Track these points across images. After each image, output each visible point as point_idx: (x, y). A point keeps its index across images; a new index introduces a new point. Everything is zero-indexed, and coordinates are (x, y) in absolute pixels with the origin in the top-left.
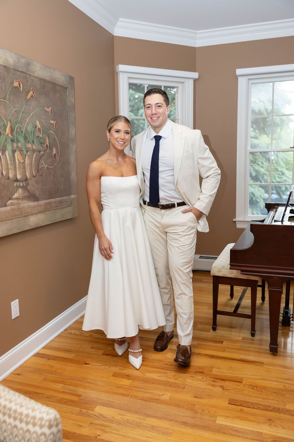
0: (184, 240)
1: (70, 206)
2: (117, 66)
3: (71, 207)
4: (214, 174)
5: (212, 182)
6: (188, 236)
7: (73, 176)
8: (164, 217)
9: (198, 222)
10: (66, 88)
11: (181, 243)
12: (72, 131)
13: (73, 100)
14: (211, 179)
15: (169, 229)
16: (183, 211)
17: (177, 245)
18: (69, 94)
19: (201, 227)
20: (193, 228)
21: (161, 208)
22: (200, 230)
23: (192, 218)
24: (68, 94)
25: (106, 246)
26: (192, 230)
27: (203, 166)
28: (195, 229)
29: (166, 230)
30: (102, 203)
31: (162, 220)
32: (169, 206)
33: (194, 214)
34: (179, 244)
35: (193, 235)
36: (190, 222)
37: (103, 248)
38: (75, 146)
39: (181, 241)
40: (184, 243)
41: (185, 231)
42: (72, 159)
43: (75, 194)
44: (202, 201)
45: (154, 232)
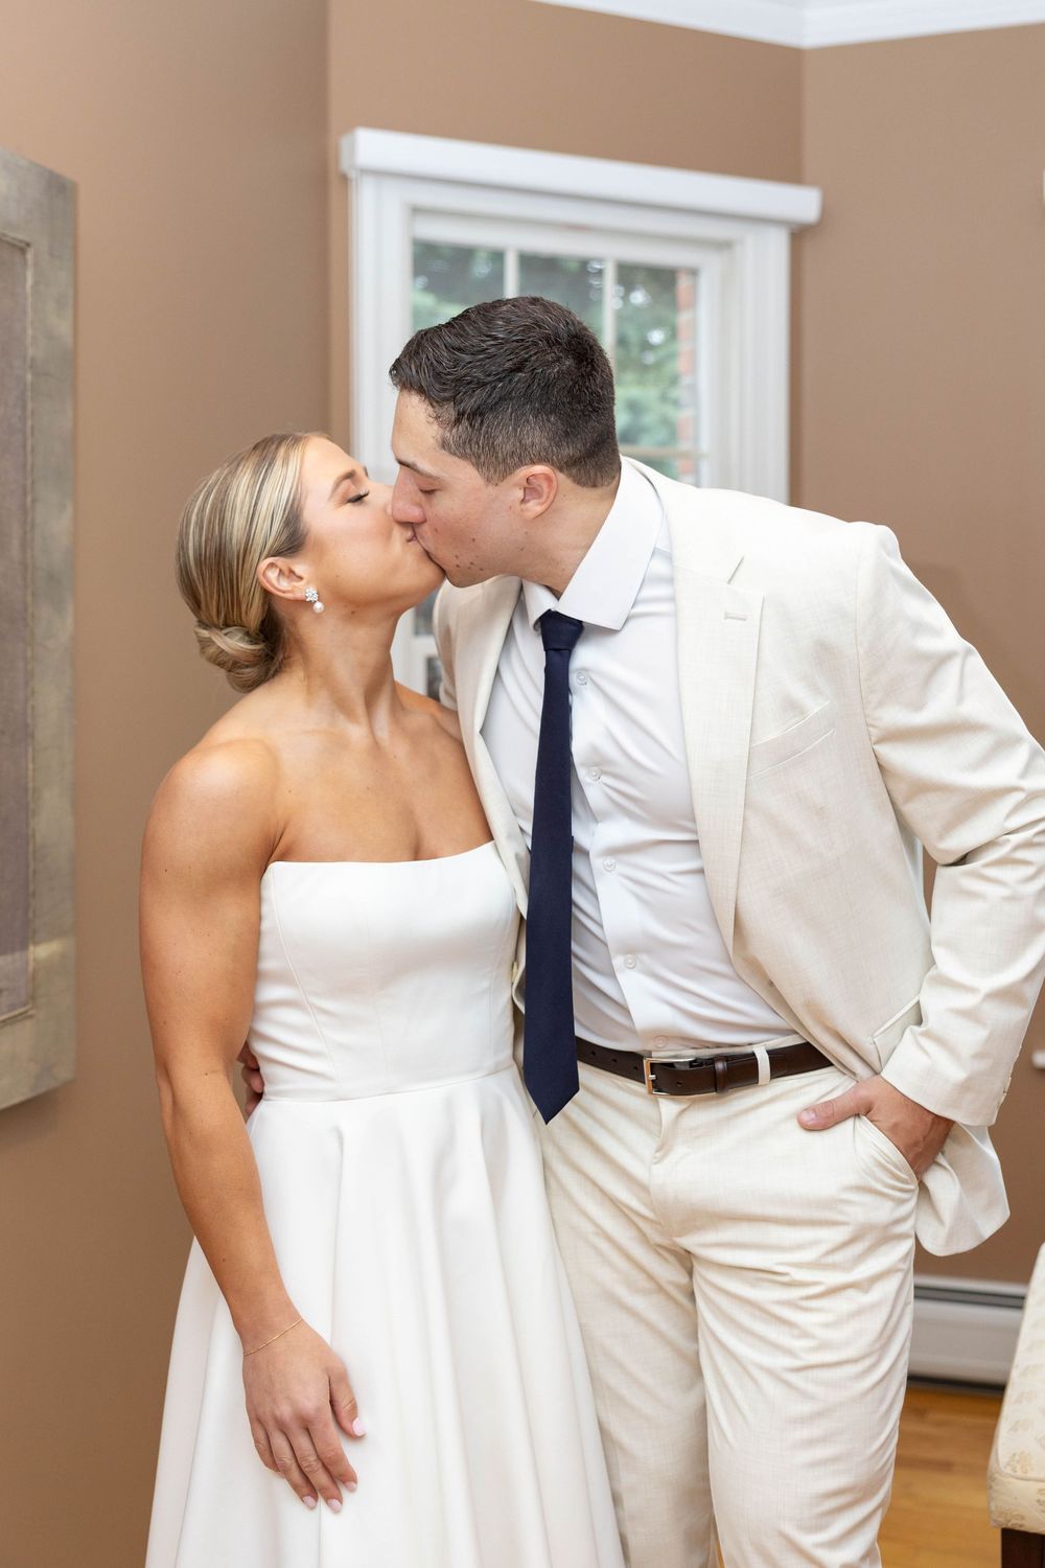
0: (827, 1325)
1: (24, 1016)
2: (345, 142)
3: (28, 1024)
4: (1015, 839)
5: (1004, 892)
6: (851, 1292)
7: (52, 817)
8: (680, 1150)
9: (923, 1187)
10: (22, 248)
11: (798, 1344)
12: (56, 523)
13: (63, 327)
14: (992, 872)
15: (711, 1236)
16: (808, 1118)
17: (780, 1362)
18: (36, 284)
19: (941, 1221)
20: (885, 1236)
21: (657, 1086)
22: (936, 1246)
23: (881, 1165)
24: (30, 281)
25: (310, 1396)
26: (884, 1249)
27: (923, 788)
28: (902, 1237)
29: (688, 1242)
30: (261, 1048)
31: (658, 1169)
32: (714, 1071)
33: (892, 1132)
34: (789, 1352)
35: (890, 1285)
36: (868, 1198)
37: (285, 1411)
38: (69, 621)
39: (805, 1334)
40: (823, 1346)
41: (830, 1259)
42: (50, 701)
43: (55, 933)
44: (940, 1041)
45: (604, 1245)
